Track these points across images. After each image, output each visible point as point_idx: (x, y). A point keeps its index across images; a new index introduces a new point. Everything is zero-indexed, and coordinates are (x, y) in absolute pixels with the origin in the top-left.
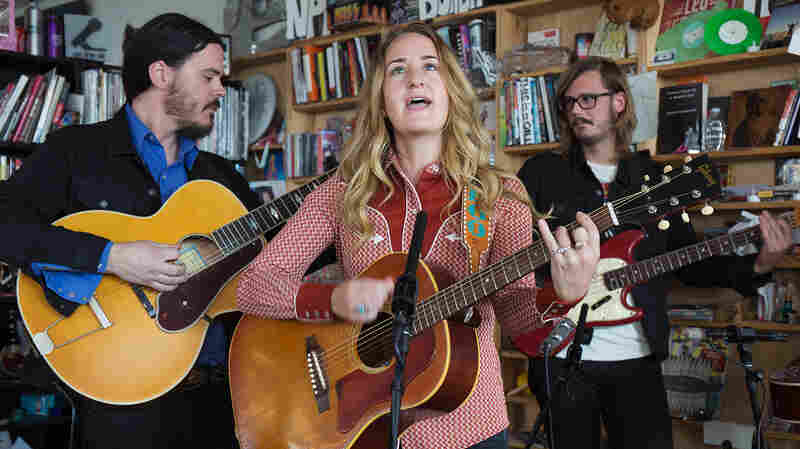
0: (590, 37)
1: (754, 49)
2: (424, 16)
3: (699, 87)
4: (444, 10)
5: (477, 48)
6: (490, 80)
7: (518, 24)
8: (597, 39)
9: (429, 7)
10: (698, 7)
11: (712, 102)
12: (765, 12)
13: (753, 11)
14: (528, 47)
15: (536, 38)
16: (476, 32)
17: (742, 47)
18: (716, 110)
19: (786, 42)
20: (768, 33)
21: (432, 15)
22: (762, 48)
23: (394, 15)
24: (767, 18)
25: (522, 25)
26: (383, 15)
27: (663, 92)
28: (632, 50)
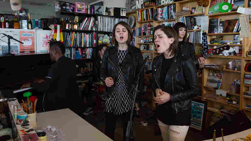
0: (195, 8)
1: (229, 11)
2: (162, 4)
3: (218, 19)
4: (166, 3)
5: (172, 11)
6: (174, 17)
7: (180, 5)
8: (196, 9)
9: (163, 2)
10: (218, 2)
11: (220, 22)
12: (233, 3)
13: (230, 3)
14: (182, 11)
15: (184, 8)
16: (172, 7)
17: (227, 11)
18: (221, 24)
19: (236, 10)
20: (233, 7)
21: (164, 4)
22: (232, 11)
23: (156, 4)
24: (233, 4)
25: (181, 6)
26: (154, 4)
27: (210, 20)
28: (203, 11)
